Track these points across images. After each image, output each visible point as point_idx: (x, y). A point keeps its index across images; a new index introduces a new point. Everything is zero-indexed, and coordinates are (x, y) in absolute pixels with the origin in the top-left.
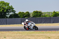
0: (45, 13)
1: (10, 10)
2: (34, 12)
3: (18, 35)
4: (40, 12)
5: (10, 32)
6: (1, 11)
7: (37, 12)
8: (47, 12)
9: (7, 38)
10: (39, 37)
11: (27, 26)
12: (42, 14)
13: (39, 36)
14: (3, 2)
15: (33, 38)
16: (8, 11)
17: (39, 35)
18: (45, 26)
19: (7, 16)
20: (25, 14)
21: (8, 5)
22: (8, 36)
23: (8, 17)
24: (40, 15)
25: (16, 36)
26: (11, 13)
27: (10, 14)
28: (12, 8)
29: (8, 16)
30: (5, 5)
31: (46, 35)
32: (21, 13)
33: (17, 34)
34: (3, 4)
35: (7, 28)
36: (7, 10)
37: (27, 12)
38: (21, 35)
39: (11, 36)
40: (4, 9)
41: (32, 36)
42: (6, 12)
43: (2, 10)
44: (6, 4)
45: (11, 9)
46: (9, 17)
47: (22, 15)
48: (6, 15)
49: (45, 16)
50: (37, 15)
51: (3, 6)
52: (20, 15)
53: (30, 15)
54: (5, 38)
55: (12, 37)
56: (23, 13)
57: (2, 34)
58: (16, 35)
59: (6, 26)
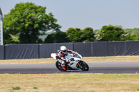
0: (131, 31)
1: (47, 23)
2: (104, 27)
3: (66, 82)
4: (118, 29)
5: (47, 75)
6: (27, 25)
7: (111, 28)
8: (135, 29)
9: (40, 89)
10: (117, 88)
11: (63, 62)
12: (123, 33)
13: (116, 85)
14: (31, 4)
15: (102, 90)
16: (44, 27)
17: (115, 82)
18: (130, 61)
19: (40, 37)
20: (82, 33)
21: (43, 11)
22: (44, 85)
23: (44, 40)
24: (119, 36)
25: (62, 84)
26: (50, 31)
27: (46, 32)
28: (53, 20)
29: (43, 38)
30: (36, 13)
31: (131, 82)
32: (73, 30)
33: (63, 80)
34: (32, 8)
35: (40, 67)
36: (41, 24)
37: (88, 29)
38: (72, 82)
39: (50, 86)
40: (34, 22)
41: (99, 84)
42: (37, 29)
43: (30, 25)
44: (39, 10)
45: (50, 21)
46: (46, 39)
47: (77, 36)
48: (39, 34)
49: (129, 38)
50: (111, 36)
51: (32, 14)
52: (71, 34)
53: (95, 36)
54: (35, 90)
55: (51, 88)
56: (78, 30)
57: (28, 81)
58: (60, 82)
59: (39, 63)
